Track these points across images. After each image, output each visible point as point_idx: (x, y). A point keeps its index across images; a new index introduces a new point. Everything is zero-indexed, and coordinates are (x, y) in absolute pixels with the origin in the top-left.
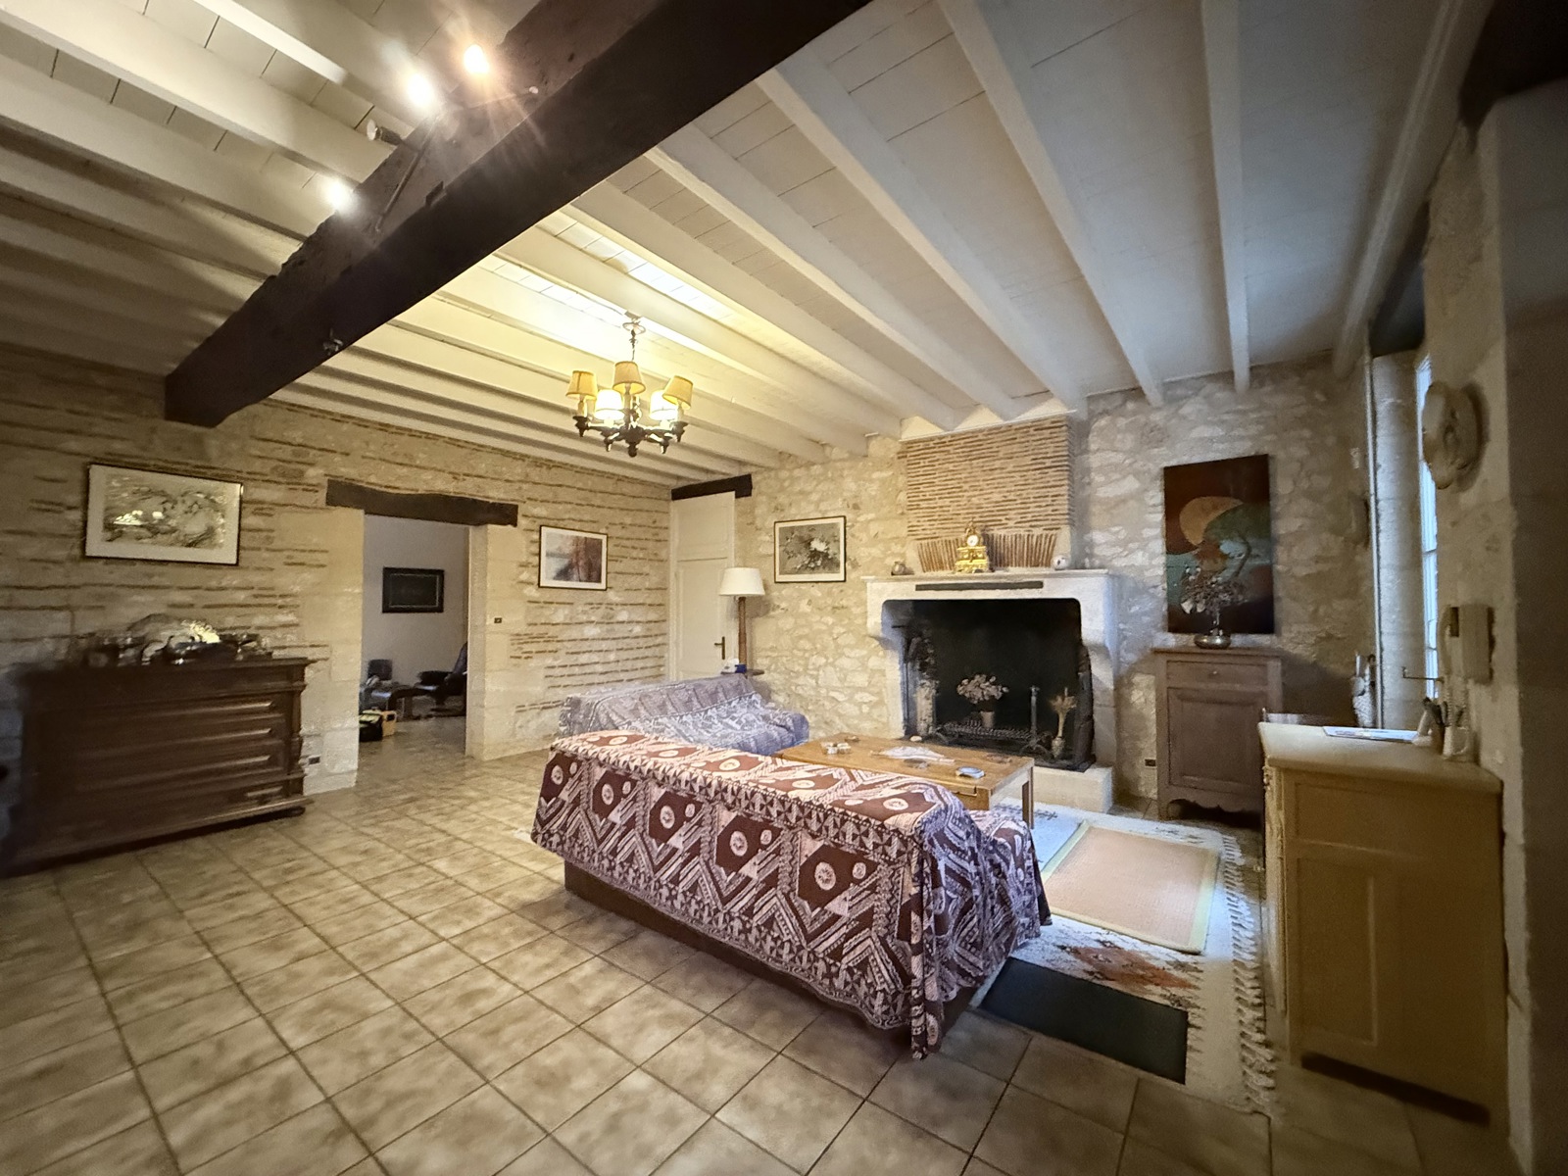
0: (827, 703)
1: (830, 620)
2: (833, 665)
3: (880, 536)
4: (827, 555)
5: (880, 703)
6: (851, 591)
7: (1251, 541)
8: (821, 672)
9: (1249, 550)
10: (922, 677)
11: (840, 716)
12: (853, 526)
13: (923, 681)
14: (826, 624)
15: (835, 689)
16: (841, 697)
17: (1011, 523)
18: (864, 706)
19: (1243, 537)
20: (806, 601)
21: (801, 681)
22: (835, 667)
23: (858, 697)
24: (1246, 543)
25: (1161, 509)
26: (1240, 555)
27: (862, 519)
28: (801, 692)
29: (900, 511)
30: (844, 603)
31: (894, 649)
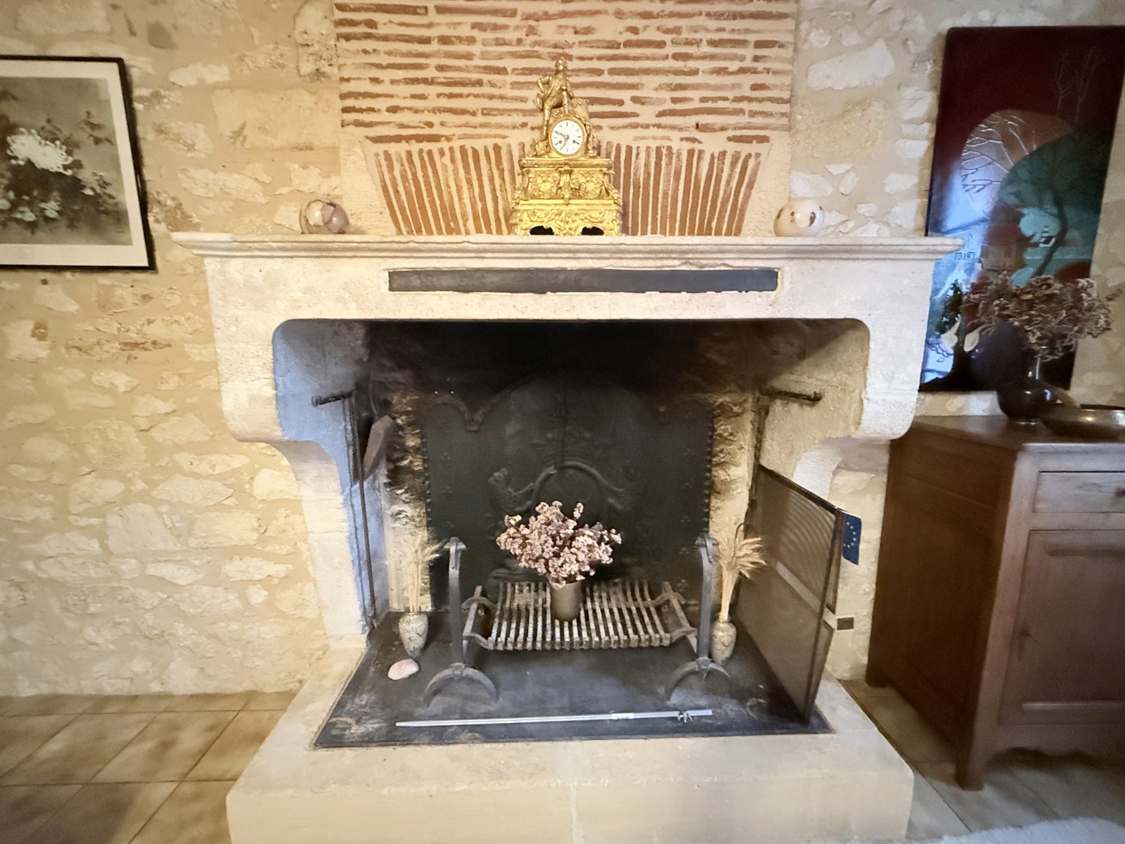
0: (142, 593)
1: (122, 381)
2: (144, 497)
3: (254, 138)
4: (76, 184)
5: (297, 576)
6: (176, 299)
7: (1069, 212)
8: (112, 520)
9: (1063, 231)
10: (393, 499)
11: (186, 618)
12: (157, 96)
13: (396, 508)
14: (111, 390)
15: (160, 557)
16: (183, 576)
17: (647, 114)
18: (252, 590)
19: (1059, 204)
20: (29, 326)
21: (51, 545)
22: (155, 503)
23: (233, 569)
24: (1061, 217)
25: (928, 130)
26: (1047, 242)
27: (185, 77)
28: (56, 572)
29: (308, 68)
30: (158, 331)
31: (324, 457)
